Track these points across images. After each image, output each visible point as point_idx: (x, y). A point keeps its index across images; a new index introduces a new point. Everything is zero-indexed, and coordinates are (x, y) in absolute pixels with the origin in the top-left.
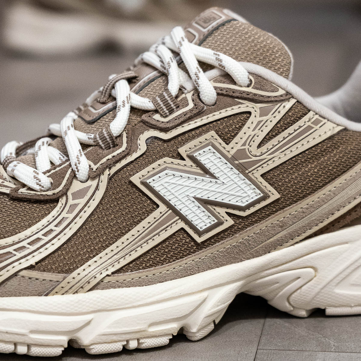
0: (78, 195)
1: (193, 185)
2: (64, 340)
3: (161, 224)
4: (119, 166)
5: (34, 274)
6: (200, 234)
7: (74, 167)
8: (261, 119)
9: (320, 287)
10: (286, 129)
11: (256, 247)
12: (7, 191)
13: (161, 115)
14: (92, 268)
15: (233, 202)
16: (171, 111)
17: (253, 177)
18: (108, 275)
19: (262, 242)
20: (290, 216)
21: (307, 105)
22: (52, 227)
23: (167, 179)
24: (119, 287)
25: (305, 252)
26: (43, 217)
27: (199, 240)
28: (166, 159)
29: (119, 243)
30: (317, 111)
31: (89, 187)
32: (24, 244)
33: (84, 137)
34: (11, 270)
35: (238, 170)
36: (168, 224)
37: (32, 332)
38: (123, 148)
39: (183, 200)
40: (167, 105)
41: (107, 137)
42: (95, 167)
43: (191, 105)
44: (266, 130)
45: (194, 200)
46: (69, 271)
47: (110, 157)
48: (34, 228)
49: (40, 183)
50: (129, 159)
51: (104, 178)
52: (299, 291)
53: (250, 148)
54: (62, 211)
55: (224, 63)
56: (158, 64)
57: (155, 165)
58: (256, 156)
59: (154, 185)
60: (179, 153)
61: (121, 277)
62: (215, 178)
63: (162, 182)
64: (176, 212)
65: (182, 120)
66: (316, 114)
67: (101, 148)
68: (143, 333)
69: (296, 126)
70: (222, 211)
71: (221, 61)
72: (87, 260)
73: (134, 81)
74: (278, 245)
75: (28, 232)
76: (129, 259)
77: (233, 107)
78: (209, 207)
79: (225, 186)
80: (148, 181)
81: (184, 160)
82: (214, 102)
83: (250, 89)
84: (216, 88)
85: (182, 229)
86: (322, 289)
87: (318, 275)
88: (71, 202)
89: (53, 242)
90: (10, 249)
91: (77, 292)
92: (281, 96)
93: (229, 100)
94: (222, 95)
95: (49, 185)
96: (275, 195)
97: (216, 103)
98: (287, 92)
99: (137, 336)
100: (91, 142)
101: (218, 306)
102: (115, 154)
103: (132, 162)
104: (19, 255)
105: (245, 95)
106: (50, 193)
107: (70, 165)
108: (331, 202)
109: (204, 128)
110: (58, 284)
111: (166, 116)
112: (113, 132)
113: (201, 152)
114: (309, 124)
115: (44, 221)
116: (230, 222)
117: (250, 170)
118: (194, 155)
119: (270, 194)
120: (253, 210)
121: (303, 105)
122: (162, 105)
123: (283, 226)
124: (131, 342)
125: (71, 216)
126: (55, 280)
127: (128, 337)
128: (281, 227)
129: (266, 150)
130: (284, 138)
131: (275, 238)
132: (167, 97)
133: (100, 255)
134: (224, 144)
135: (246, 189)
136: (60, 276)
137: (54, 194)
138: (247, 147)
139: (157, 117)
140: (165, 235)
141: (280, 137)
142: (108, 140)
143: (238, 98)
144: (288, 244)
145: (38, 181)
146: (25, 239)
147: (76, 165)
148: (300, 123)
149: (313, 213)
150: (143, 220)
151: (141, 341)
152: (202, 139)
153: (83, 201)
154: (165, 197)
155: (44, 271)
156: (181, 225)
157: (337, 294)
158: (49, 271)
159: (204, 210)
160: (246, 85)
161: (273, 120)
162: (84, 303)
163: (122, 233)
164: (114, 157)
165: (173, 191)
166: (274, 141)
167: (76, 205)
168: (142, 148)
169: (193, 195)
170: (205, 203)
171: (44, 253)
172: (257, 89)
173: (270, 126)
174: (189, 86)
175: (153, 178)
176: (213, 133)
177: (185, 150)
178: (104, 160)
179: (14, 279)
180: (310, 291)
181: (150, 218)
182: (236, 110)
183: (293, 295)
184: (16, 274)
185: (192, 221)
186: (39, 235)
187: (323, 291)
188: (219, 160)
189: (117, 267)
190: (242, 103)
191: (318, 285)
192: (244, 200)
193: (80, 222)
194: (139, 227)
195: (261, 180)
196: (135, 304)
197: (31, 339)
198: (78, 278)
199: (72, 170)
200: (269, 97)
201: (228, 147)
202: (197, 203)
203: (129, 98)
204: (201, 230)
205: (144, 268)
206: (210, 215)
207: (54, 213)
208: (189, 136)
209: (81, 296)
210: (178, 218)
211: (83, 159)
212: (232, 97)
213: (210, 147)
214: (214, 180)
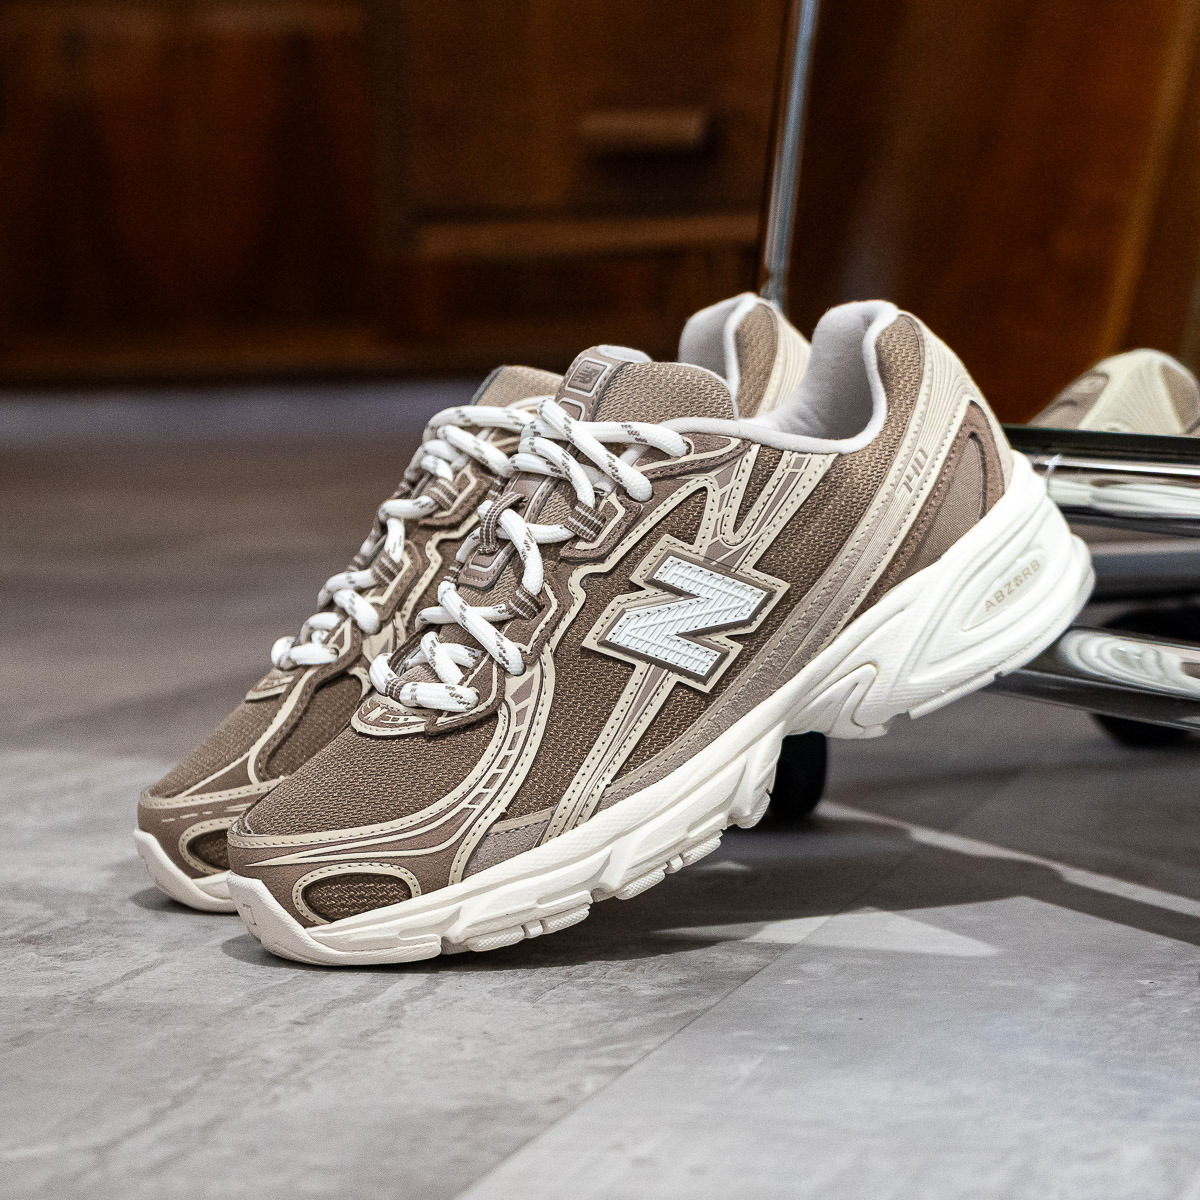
0: (522, 693)
1: (669, 618)
2: (585, 895)
3: (648, 689)
4: (559, 633)
5: (510, 824)
6: (703, 680)
7: (500, 660)
8: (723, 491)
9: (890, 684)
10: (761, 490)
11: (783, 667)
12: (421, 728)
13: (586, 541)
14: (583, 785)
15: (731, 619)
16: (598, 530)
17: (744, 575)
18: (608, 786)
19: (790, 657)
20: (813, 606)
21: (776, 446)
22: (505, 752)
23: (632, 625)
24: (628, 796)
25: (850, 645)
26: (486, 743)
27: (706, 689)
28: (619, 598)
29: (602, 737)
30: (793, 448)
31: (532, 677)
32: (479, 789)
33: (492, 612)
34: (479, 832)
35: (720, 573)
36: (656, 686)
37: (540, 901)
38: (554, 607)
39: (664, 644)
40: (589, 524)
41: (527, 600)
42: (528, 649)
43: (622, 511)
44: (736, 503)
45: (679, 638)
46: (556, 801)
47: (542, 626)
48: (482, 764)
49: (462, 700)
50: (569, 618)
51: (547, 657)
52: (863, 703)
53: (725, 537)
54: (509, 725)
55: (643, 435)
56: (544, 468)
57: (607, 612)
58: (736, 544)
59: (617, 640)
60: (632, 583)
61: (625, 780)
62: (694, 596)
63: (627, 631)
64: (662, 665)
65: (617, 536)
66: (793, 452)
67: (523, 618)
68: (684, 843)
69: (773, 481)
70: (721, 638)
71: (636, 433)
72: (571, 777)
73: (521, 505)
74: (812, 651)
75: (477, 772)
76: (625, 753)
77: (679, 490)
78: (702, 638)
79: (712, 602)
80: (607, 639)
81: (643, 589)
82: (650, 493)
83: (692, 457)
84: (645, 473)
85: (679, 684)
86: (893, 686)
87: (881, 669)
88: (515, 708)
89: (515, 772)
90: (464, 804)
91: (576, 825)
92: (738, 448)
93: (669, 482)
94: (658, 479)
95: (476, 698)
96: (782, 587)
97: (653, 494)
98: (743, 439)
99: (679, 850)
100: (506, 616)
101: (765, 767)
102: (547, 618)
103: (574, 621)
104: (479, 808)
105: (688, 468)
106: (481, 708)
107: (491, 659)
108: (859, 564)
109: (651, 535)
110: (548, 825)
111: (594, 539)
112: (531, 590)
113: (661, 569)
114: (790, 470)
115: (491, 749)
116: (737, 648)
117: (736, 566)
118: (654, 577)
119: (774, 587)
120: (761, 618)
121: (770, 447)
122: (582, 527)
123: (808, 624)
124: (672, 863)
125: (524, 727)
126: (541, 820)
127: (666, 857)
128: (808, 625)
129: (747, 531)
130: (765, 504)
131: (804, 644)
132: (583, 513)
133: (586, 763)
134: (687, 546)
135: (741, 595)
136: (546, 812)
137: (488, 707)
138: (719, 537)
139: (581, 545)
140: (659, 702)
141: (758, 505)
142: (529, 604)
143: (680, 474)
144: (825, 644)
145: (458, 699)
146: (478, 783)
147: (501, 656)
148: (778, 473)
149: (842, 589)
150: (621, 692)
151: (686, 855)
152: (655, 550)
153: (531, 701)
154: (638, 651)
155: (521, 814)
156: (675, 678)
157: (917, 685)
158: (527, 812)
159: (698, 645)
160: (685, 452)
161: (739, 484)
162: (592, 835)
163: (602, 722)
164: (547, 624)
165: (645, 638)
166: (753, 513)
167: (525, 709)
168: (580, 596)
169: (674, 632)
170: (694, 635)
171: (511, 791)
172: (701, 452)
173: (739, 495)
174: (606, 487)
175: (613, 631)
176: (667, 537)
177: (638, 575)
178: (536, 633)
179: (486, 842)
180: (878, 696)
181: (631, 687)
182: (684, 492)
183: (858, 712)
184: (486, 835)
185: (687, 668)
186: (494, 770)
187: (895, 689)
188: (690, 570)
189: (615, 769)
190: (689, 480)
191: (886, 683)
192: (745, 611)
193: (539, 730)
194: (621, 704)
195: (756, 573)
196: (658, 810)
197: (542, 910)
198: (570, 806)
199: (498, 663)
200: (721, 456)
201: (694, 548)
202: (684, 641)
203: (529, 534)
204: (703, 675)
205: (649, 757)
206: (708, 649)
207: (499, 731)
208: (637, 555)
209: (583, 827)
210: (666, 671)
211: (507, 644)
212: (672, 477)
213: (671, 558)
214: (694, 600)
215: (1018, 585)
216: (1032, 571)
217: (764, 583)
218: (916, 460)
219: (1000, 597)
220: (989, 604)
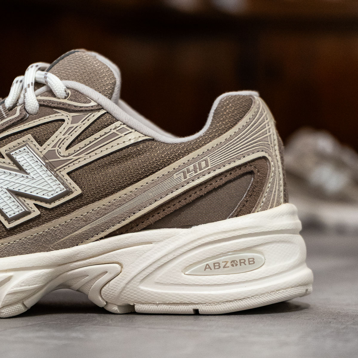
1: (7, 178)
6: (9, 220)
8: (72, 125)
9: (125, 282)
11: (62, 238)
15: (40, 195)
16: (2, 119)
17: (60, 175)
19: (68, 234)
20: (93, 212)
21: (115, 116)
27: (8, 226)
30: (124, 121)
35: (47, 167)
40: (0, 115)
43: (17, 114)
45: (7, 192)
52: (107, 285)
53: (60, 150)
58: (64, 156)
62: (27, 173)
65: (7, 125)
66: (124, 124)
70: (31, 203)
74: (84, 238)
77: (51, 116)
78: (20, 198)
79: (34, 181)
81: (3, 158)
83: (66, 101)
84: (39, 101)
86: (127, 284)
87: (123, 270)
92: (92, 107)
93: (48, 110)
94: (43, 106)
96: (77, 191)
98: (99, 105)
101: (21, 286)
105: (61, 106)
108: (132, 202)
109: (25, 132)
113: (17, 151)
114: (115, 131)
116: (37, 212)
117: (58, 168)
118: (11, 154)
119: (73, 190)
120: (58, 203)
121: (111, 115)
123: (87, 221)
128: (85, 221)
129: (73, 152)
130: (90, 142)
131: (80, 231)
132: (1, 108)
134: (38, 146)
135: (52, 185)
138: (57, 148)
143: (55, 108)
144: (94, 238)
149: (115, 211)
152: (20, 140)
157: (142, 290)
159: (15, 200)
160: (64, 97)
169: (6, 187)
170: (17, 194)
172: (71, 100)
176: (29, 136)
177: (5, 149)
180: (116, 286)
183: (103, 289)
185: (3, 209)
187: (128, 286)
188: (31, 158)
190: (59, 113)
191: (124, 280)
192: (50, 194)
195: (67, 177)
200: (81, 107)
201: (41, 148)
202: (9, 194)
204: (9, 217)
206: (19, 205)
208: (12, 139)
212: (51, 107)
213: (25, 147)
214: (25, 175)
215: (233, 265)
216: (247, 262)
217: (69, 185)
218: (200, 164)
219: (217, 266)
220: (207, 267)
